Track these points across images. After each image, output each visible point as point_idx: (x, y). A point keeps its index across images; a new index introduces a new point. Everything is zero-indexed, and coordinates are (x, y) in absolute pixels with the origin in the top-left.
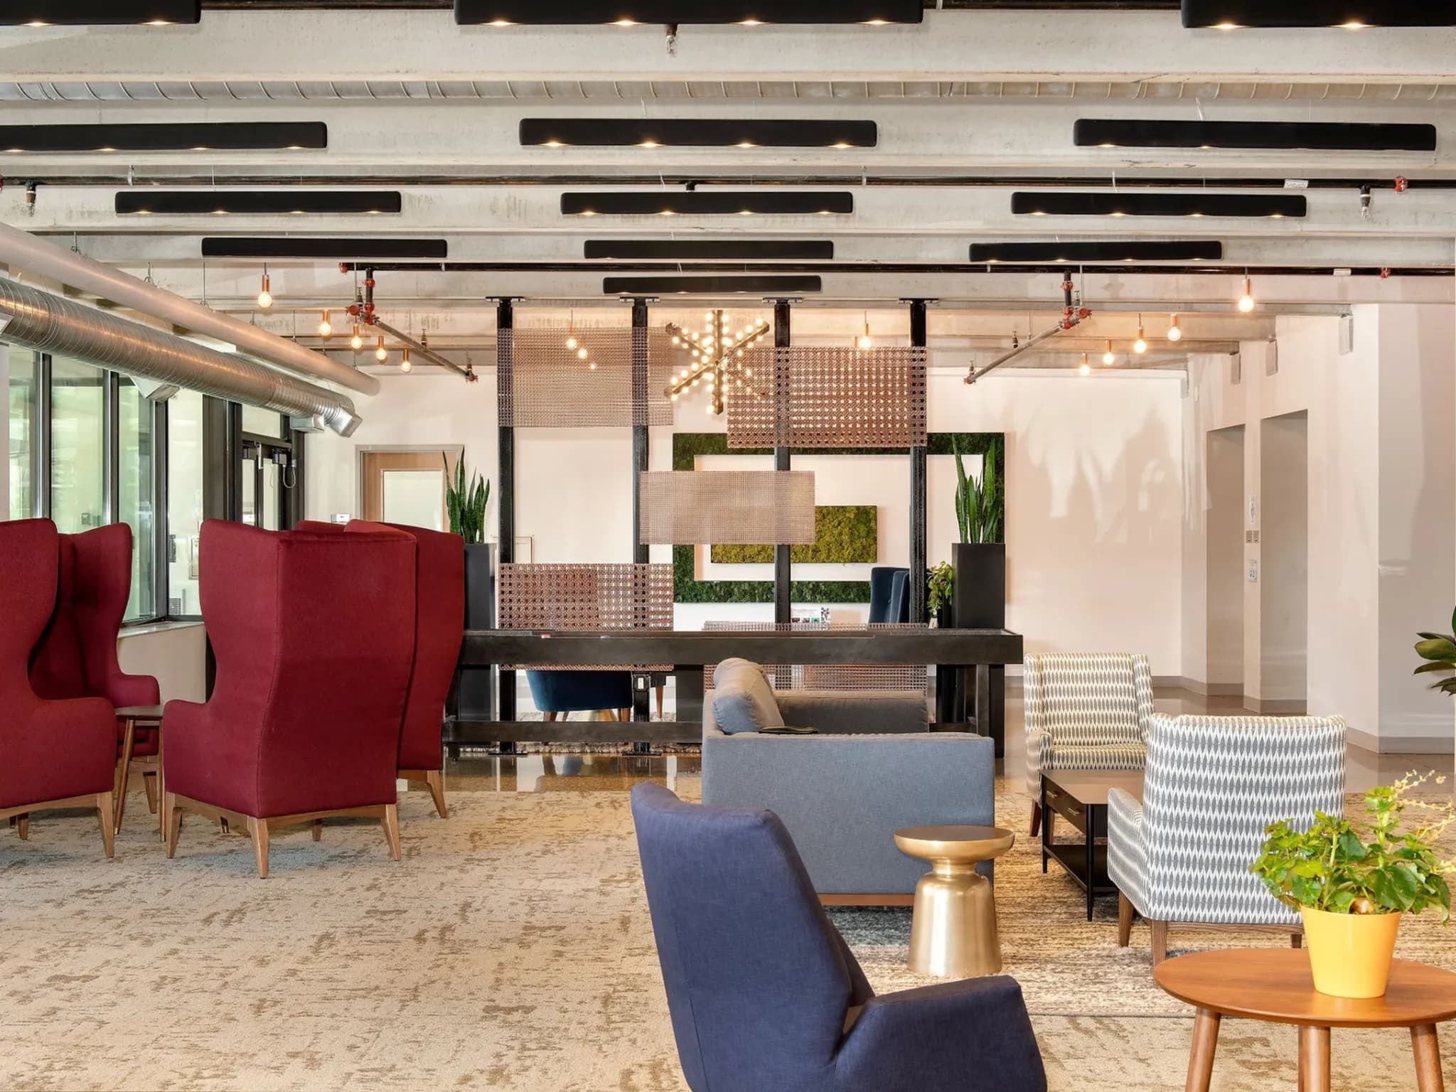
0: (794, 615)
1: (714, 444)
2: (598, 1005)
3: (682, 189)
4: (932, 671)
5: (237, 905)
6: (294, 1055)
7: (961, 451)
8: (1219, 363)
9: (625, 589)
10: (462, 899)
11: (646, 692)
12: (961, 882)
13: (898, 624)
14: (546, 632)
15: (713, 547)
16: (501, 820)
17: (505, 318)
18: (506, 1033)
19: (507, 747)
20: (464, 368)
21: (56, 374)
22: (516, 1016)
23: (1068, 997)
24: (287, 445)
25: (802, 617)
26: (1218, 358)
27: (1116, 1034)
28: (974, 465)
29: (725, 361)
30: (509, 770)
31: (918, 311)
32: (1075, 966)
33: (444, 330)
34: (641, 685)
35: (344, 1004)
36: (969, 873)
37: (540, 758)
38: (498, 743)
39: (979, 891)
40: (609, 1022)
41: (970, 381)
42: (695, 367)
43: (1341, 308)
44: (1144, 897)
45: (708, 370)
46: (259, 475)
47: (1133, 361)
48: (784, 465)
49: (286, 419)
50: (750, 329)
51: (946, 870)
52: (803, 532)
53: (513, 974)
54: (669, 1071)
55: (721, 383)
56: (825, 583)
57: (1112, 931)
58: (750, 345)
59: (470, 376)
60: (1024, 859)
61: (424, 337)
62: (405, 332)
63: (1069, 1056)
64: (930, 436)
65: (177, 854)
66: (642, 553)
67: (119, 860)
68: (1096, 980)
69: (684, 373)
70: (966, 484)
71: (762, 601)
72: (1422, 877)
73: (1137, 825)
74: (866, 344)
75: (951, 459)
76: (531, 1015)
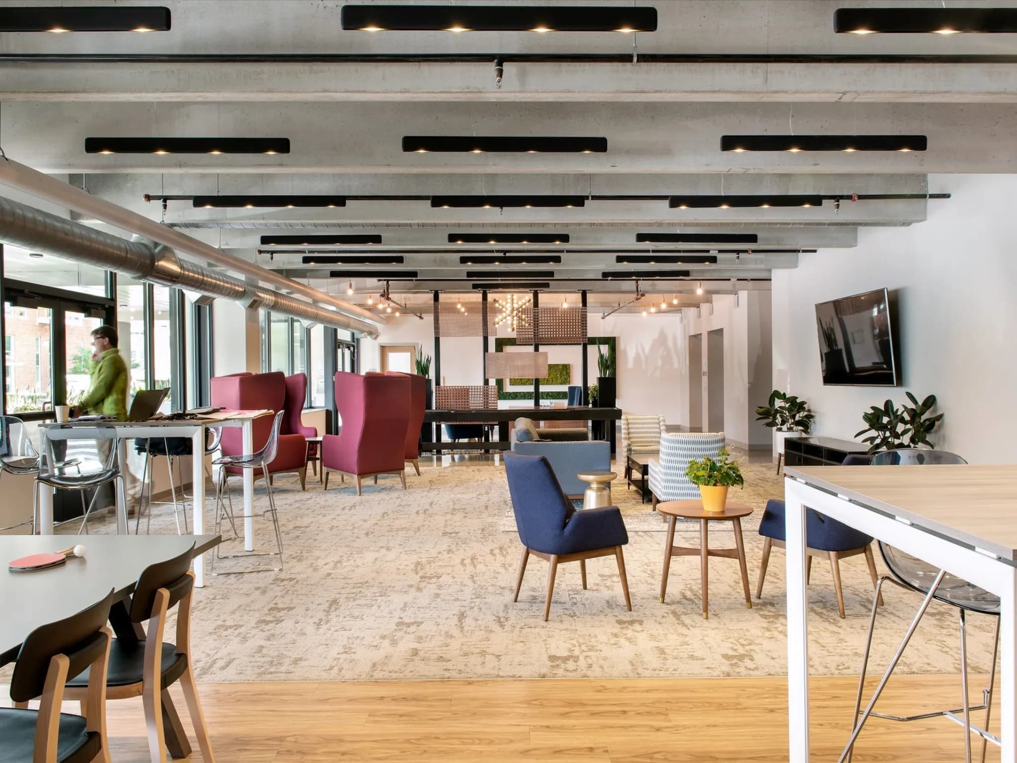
0: (540, 404)
1: (512, 342)
2: (480, 531)
3: (502, 255)
4: (590, 423)
5: (352, 504)
6: (382, 547)
7: (600, 343)
8: (692, 311)
9: (480, 395)
10: (430, 501)
11: (488, 431)
12: (600, 490)
13: (578, 406)
14: (453, 410)
15: (510, 379)
16: (439, 476)
17: (436, 298)
18: (451, 540)
19: (439, 452)
20: (419, 315)
21: (272, 318)
22: (454, 535)
23: (636, 526)
24: (353, 344)
25: (543, 405)
26: (692, 309)
27: (650, 536)
28: (605, 349)
29: (515, 312)
30: (439, 460)
31: (584, 295)
32: (638, 517)
33: (412, 302)
34: (486, 429)
35: (396, 532)
36: (602, 486)
37: (450, 456)
38: (435, 451)
39: (606, 492)
40: (484, 536)
41: (603, 318)
42: (504, 314)
43: (735, 292)
44: (660, 493)
45: (509, 315)
46: (343, 354)
47: (662, 310)
48: (537, 349)
49: (353, 334)
50: (524, 301)
51: (594, 486)
52: (544, 373)
53: (451, 523)
54: (506, 549)
55: (513, 320)
56: (551, 392)
57: (651, 507)
58: (524, 307)
59: (421, 318)
60: (623, 485)
61: (405, 305)
62: (399, 302)
63: (634, 543)
64: (589, 338)
65: (328, 488)
66: (486, 382)
67: (307, 491)
68: (645, 521)
69: (500, 317)
70: (602, 356)
71: (528, 399)
72: (734, 475)
73: (657, 470)
74: (565, 306)
75: (596, 347)
76: (458, 535)
